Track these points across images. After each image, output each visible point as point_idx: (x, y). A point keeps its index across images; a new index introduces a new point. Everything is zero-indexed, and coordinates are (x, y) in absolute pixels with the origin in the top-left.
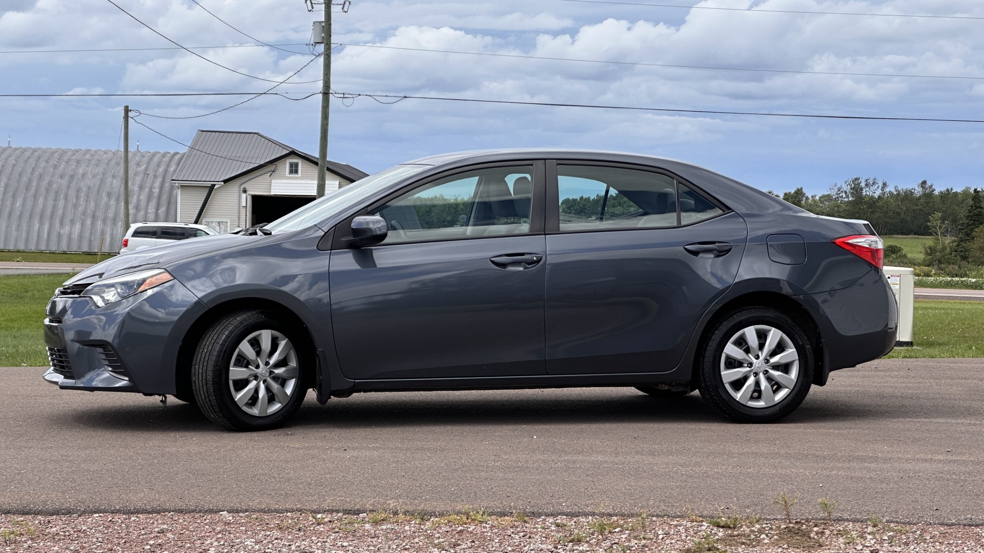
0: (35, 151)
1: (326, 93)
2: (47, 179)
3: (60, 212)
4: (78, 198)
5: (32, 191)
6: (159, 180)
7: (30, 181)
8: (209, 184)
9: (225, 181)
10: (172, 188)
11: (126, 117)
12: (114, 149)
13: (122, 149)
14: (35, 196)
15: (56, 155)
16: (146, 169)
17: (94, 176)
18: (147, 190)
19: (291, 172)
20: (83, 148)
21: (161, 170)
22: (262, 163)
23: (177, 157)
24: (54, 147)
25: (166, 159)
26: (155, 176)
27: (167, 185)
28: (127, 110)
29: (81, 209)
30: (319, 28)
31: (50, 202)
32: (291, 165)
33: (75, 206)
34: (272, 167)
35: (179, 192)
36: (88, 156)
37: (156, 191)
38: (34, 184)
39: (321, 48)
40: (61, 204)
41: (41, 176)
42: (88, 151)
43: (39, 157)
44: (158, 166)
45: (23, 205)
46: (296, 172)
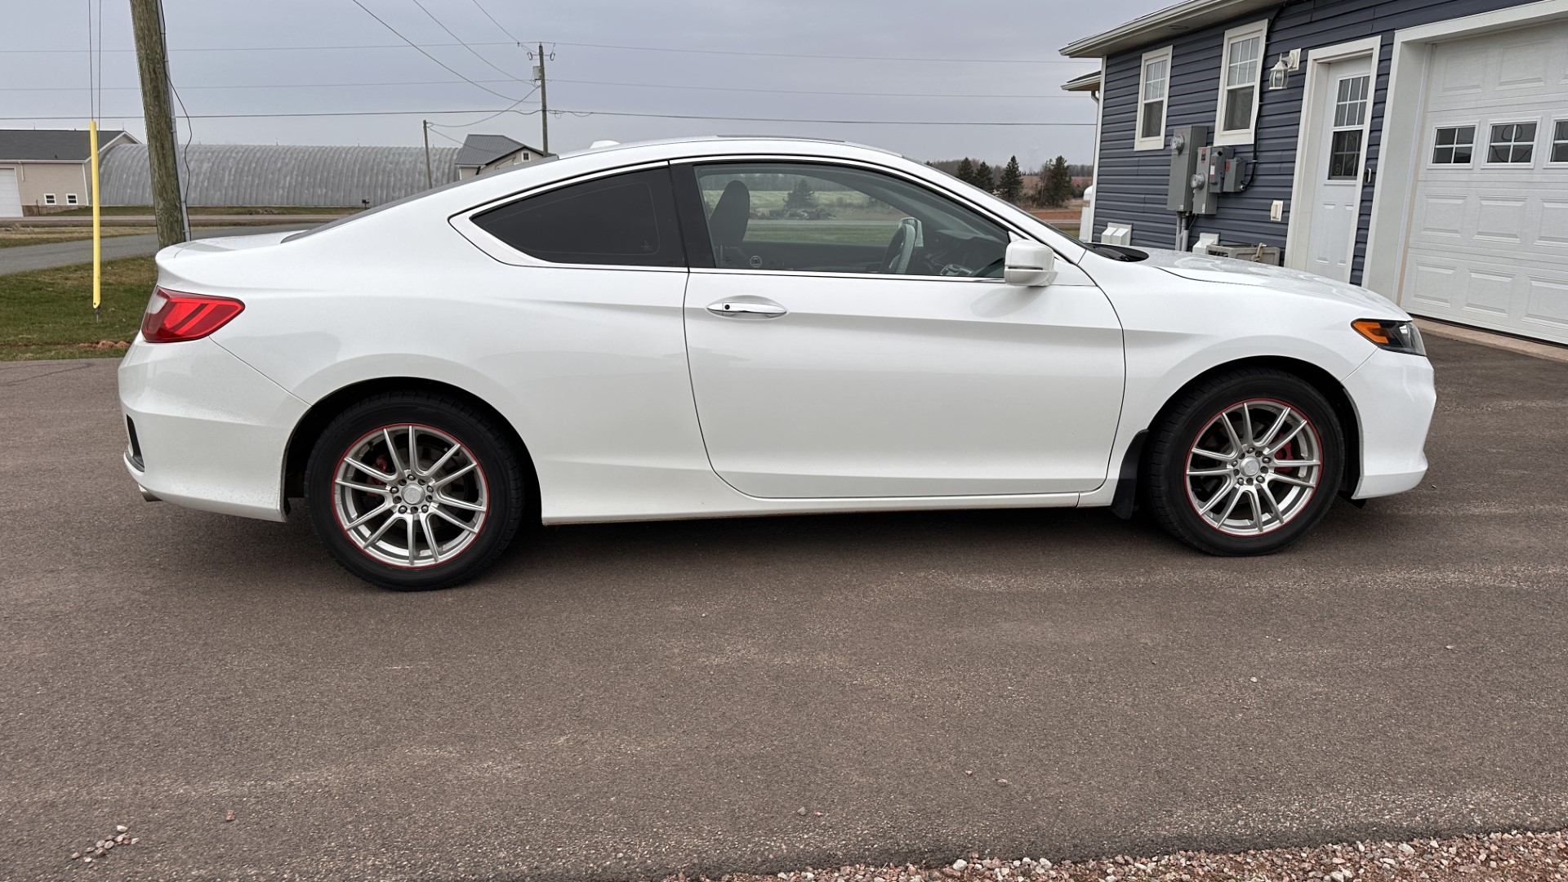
0: (374, 148)
1: (544, 111)
2: (383, 164)
3: (392, 184)
4: (401, 175)
5: (375, 171)
6: (448, 164)
7: (373, 166)
8: (477, 166)
9: (487, 165)
10: (456, 168)
11: (425, 127)
12: (420, 147)
13: (424, 146)
14: (377, 174)
15: (387, 151)
16: (440, 157)
17: (410, 163)
18: (441, 170)
19: (525, 159)
20: (402, 146)
21: (448, 158)
22: (507, 153)
23: (457, 151)
24: (385, 146)
25: (451, 152)
26: (445, 162)
27: (453, 167)
28: (425, 123)
29: (404, 182)
30: (537, 70)
31: (386, 179)
32: (524, 154)
33: (401, 180)
34: (513, 156)
35: (460, 171)
36: (405, 151)
37: (447, 170)
38: (375, 167)
39: (539, 83)
40: (392, 179)
41: (379, 164)
42: (405, 148)
43: (377, 152)
44: (446, 155)
45: (370, 180)
46: (528, 158)
